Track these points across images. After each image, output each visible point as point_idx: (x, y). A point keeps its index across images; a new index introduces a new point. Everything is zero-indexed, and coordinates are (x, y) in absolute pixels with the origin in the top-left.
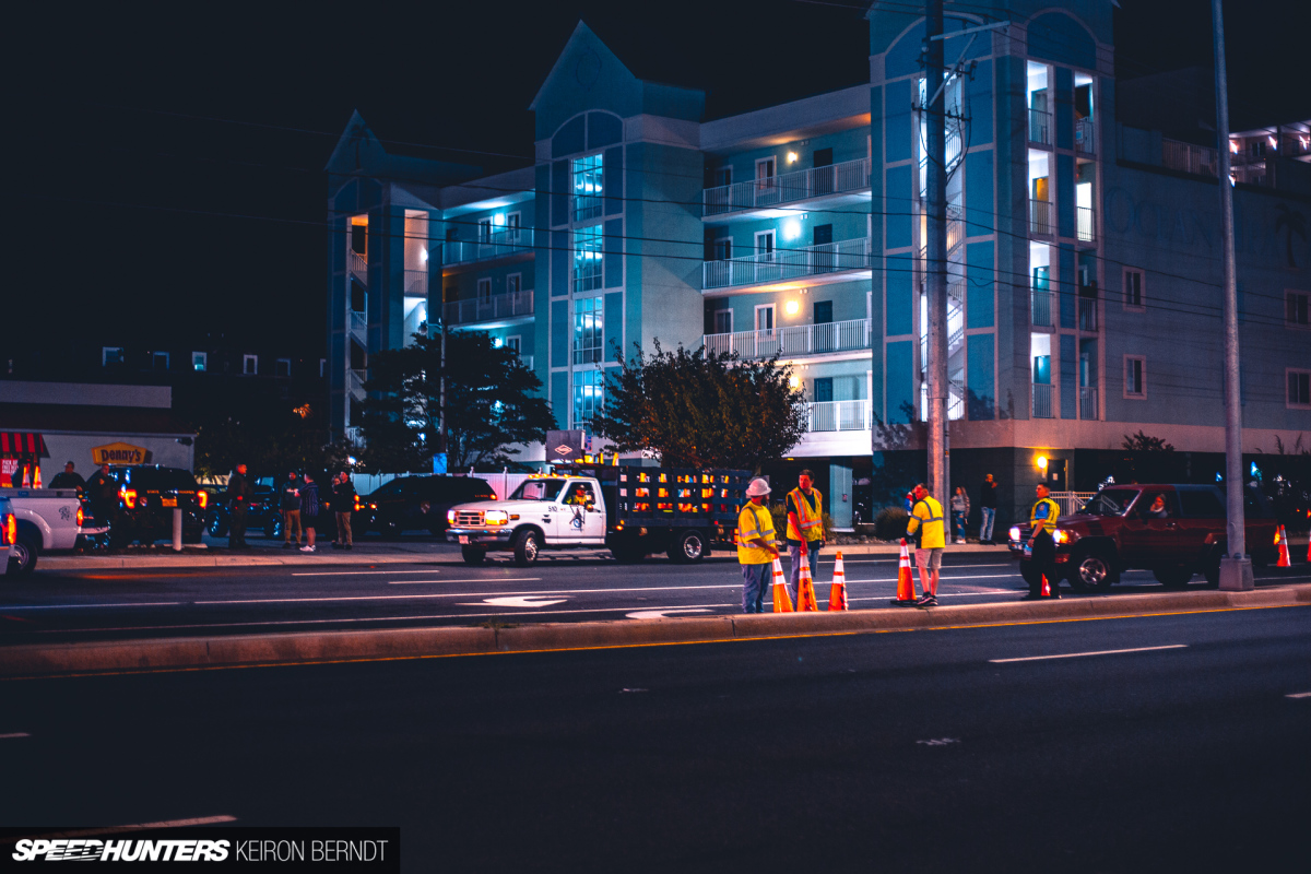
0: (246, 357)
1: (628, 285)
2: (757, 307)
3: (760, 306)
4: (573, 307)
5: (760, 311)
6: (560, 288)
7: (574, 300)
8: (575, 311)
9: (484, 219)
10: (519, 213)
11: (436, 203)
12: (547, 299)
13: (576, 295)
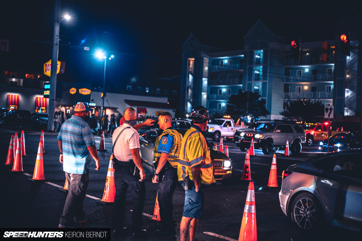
0: (128, 86)
1: (269, 81)
2: (296, 87)
3: (297, 87)
4: (253, 84)
5: (297, 88)
6: (250, 79)
7: (253, 82)
8: (253, 85)
9: (222, 61)
10: (232, 60)
11: (210, 56)
12: (246, 82)
13: (254, 82)
